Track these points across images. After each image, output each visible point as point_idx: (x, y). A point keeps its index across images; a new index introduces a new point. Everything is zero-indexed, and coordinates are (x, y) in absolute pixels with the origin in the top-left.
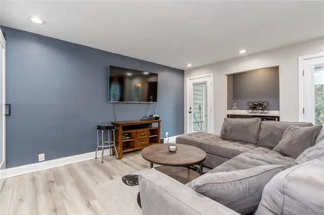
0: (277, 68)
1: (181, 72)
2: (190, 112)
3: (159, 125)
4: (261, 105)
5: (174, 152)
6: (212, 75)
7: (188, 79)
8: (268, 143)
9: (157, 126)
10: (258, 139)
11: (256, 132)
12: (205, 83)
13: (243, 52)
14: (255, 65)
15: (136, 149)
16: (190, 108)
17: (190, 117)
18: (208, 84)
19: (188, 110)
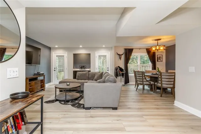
0: (90, 54)
1: (50, 49)
2: (55, 70)
3: (44, 78)
4: (84, 67)
5: (69, 85)
6: (67, 53)
7: (53, 53)
8: (92, 79)
9: (43, 78)
10: (89, 78)
11: (88, 76)
12: (63, 56)
13: (81, 46)
14: (82, 52)
15: (35, 92)
16: (55, 68)
17: (55, 73)
18: (65, 57)
19: (54, 69)
